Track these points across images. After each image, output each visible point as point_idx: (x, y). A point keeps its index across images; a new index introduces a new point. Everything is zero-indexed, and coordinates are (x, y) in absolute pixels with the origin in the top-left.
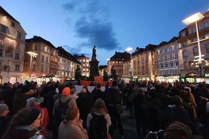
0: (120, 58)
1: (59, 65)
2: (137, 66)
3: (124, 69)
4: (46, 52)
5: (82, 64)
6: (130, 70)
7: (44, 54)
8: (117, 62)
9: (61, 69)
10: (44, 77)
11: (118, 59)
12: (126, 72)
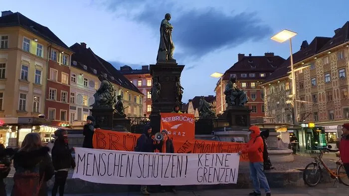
0: (252, 72)
1: (73, 94)
2: (308, 94)
3: (266, 103)
4: (35, 56)
5: (144, 91)
6: (288, 102)
7: (29, 60)
8: (244, 85)
9: (82, 104)
10: (14, 125)
11: (246, 75)
12: (274, 112)
